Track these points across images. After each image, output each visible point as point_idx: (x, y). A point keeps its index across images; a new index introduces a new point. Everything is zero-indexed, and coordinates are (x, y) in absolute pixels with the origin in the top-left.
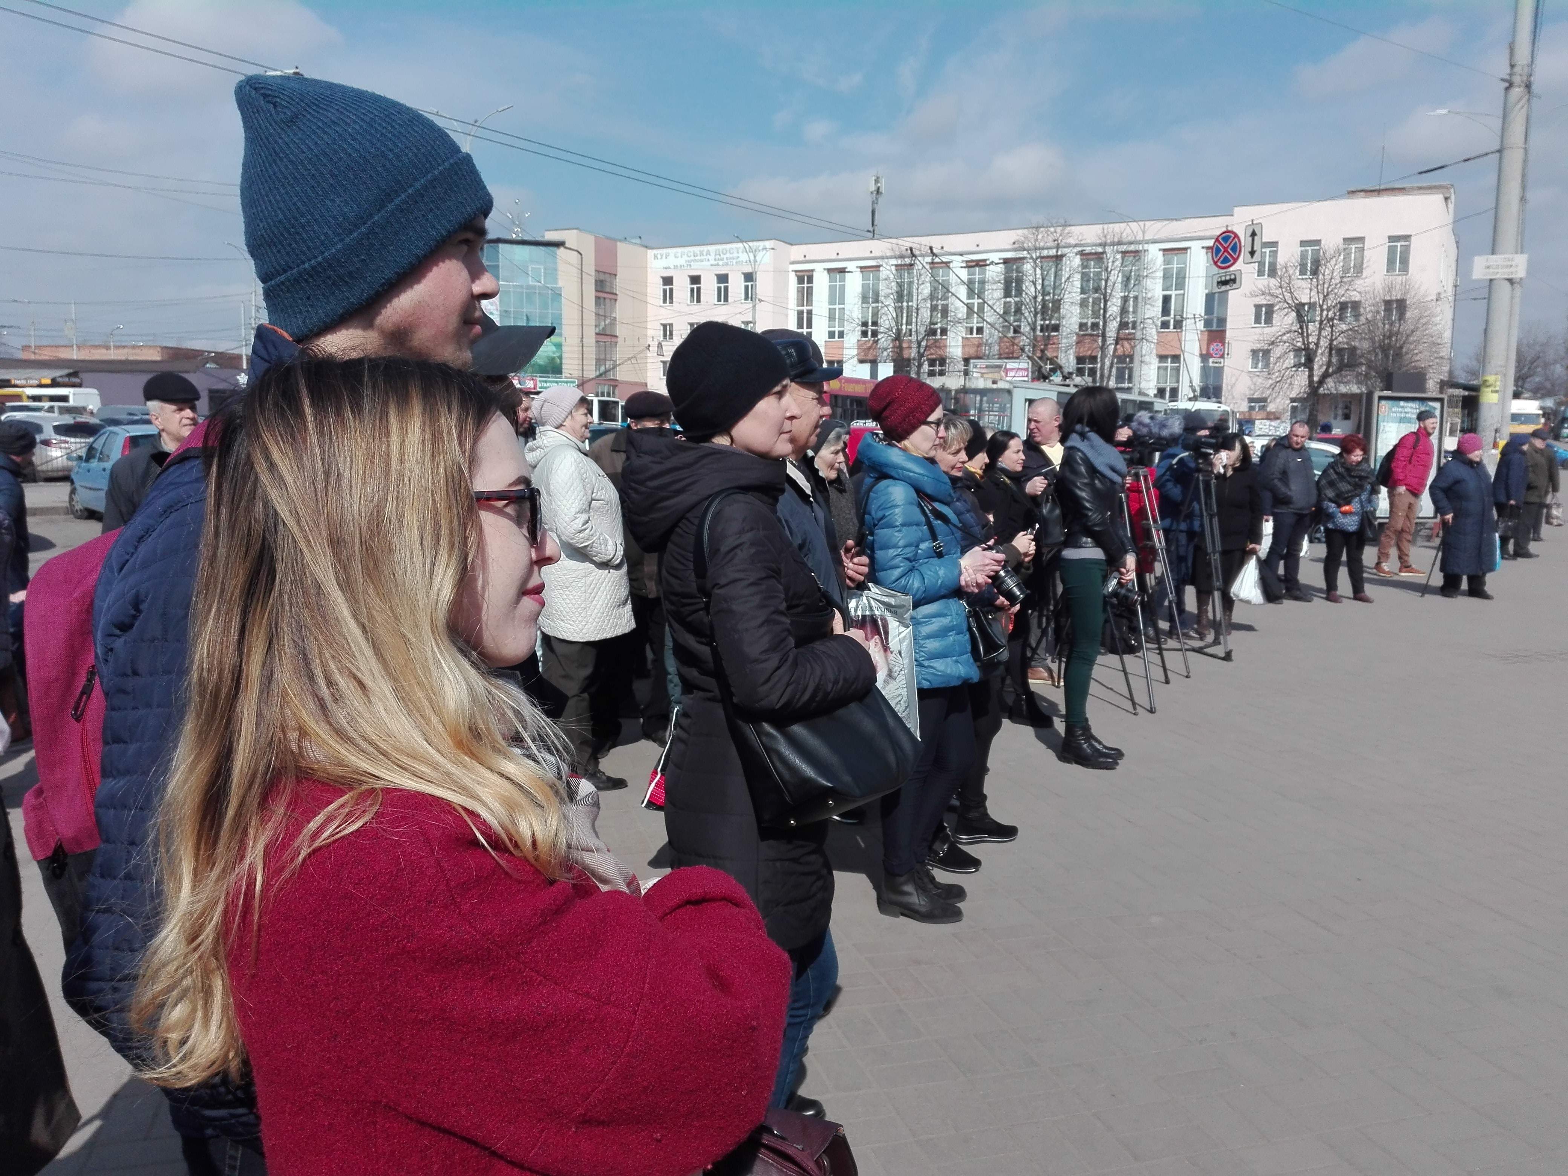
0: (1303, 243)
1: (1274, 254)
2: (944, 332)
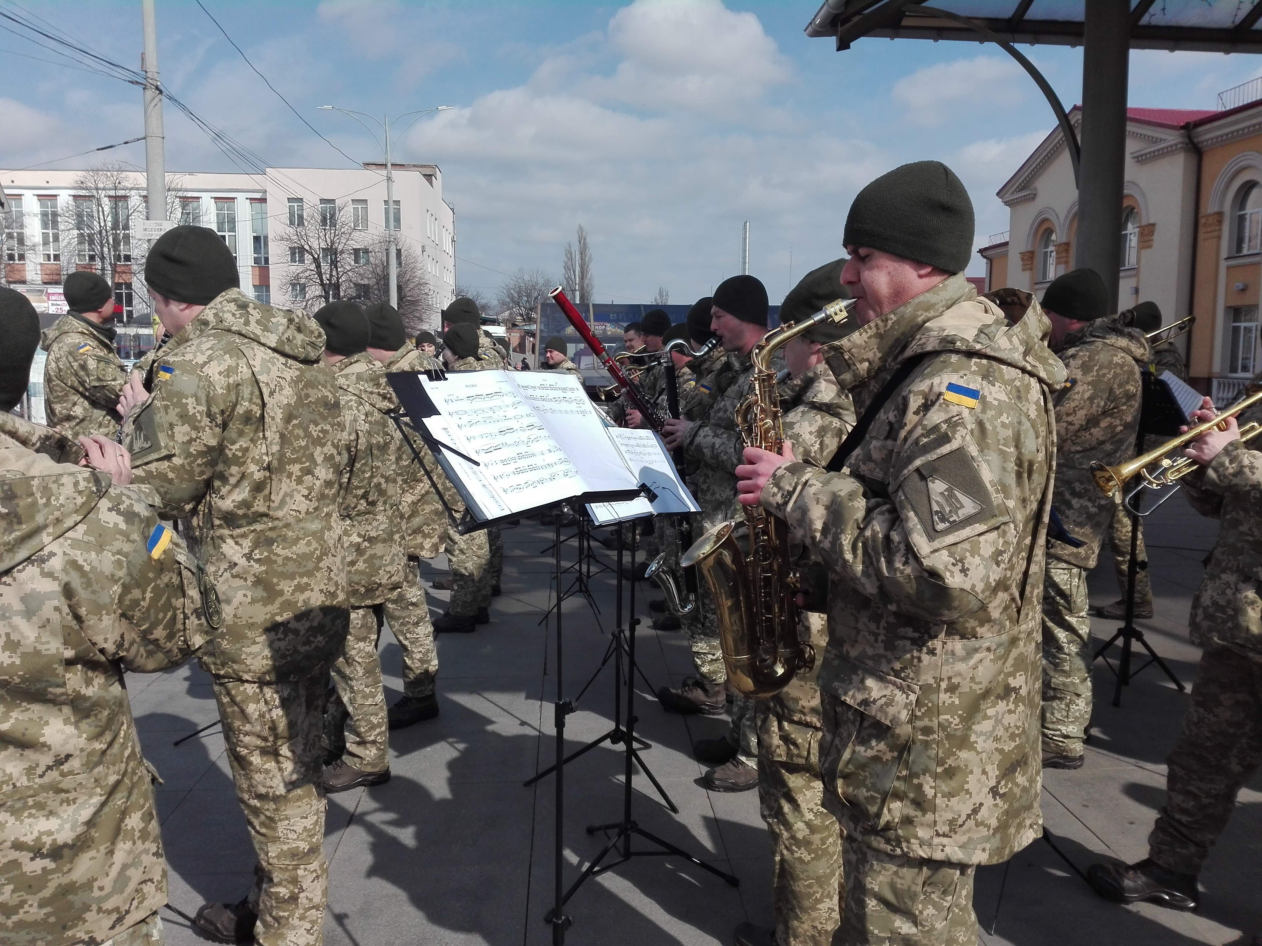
0: (323, 201)
1: (301, 208)
2: (22, 257)
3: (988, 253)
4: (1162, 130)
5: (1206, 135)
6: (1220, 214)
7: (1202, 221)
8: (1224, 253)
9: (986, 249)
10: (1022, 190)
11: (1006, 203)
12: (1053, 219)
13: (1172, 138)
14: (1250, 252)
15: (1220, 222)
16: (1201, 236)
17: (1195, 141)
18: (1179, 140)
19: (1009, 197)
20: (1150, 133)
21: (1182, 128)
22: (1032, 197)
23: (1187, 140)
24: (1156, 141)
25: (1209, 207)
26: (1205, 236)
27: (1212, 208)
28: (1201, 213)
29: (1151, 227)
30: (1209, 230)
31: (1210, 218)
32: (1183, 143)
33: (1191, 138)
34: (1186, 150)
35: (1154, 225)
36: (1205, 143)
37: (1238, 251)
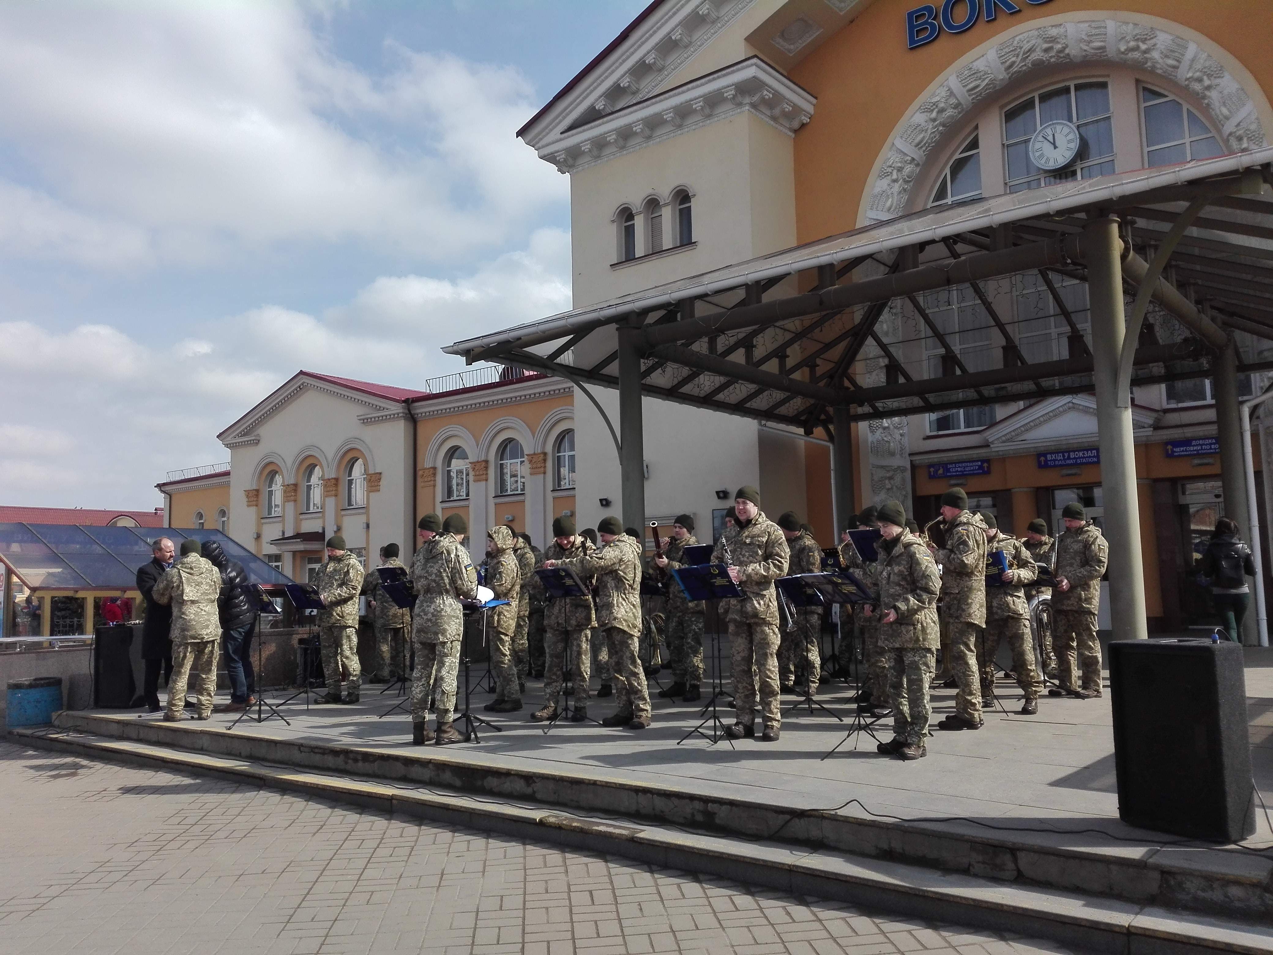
3: (167, 488)
4: (384, 400)
5: (421, 409)
6: (435, 468)
7: (420, 473)
8: (439, 498)
9: (164, 484)
10: (244, 435)
11: (227, 446)
12: (281, 464)
13: (396, 408)
14: (458, 498)
15: (434, 474)
16: (420, 484)
17: (413, 412)
18: (401, 411)
19: (230, 440)
20: (376, 403)
21: (404, 402)
22: (257, 442)
23: (406, 412)
24: (380, 409)
25: (426, 461)
26: (422, 484)
27: (428, 464)
28: (419, 467)
29: (378, 475)
30: (426, 480)
31: (427, 471)
32: (403, 413)
33: (409, 410)
34: (405, 418)
35: (380, 473)
36: (420, 415)
37: (449, 497)
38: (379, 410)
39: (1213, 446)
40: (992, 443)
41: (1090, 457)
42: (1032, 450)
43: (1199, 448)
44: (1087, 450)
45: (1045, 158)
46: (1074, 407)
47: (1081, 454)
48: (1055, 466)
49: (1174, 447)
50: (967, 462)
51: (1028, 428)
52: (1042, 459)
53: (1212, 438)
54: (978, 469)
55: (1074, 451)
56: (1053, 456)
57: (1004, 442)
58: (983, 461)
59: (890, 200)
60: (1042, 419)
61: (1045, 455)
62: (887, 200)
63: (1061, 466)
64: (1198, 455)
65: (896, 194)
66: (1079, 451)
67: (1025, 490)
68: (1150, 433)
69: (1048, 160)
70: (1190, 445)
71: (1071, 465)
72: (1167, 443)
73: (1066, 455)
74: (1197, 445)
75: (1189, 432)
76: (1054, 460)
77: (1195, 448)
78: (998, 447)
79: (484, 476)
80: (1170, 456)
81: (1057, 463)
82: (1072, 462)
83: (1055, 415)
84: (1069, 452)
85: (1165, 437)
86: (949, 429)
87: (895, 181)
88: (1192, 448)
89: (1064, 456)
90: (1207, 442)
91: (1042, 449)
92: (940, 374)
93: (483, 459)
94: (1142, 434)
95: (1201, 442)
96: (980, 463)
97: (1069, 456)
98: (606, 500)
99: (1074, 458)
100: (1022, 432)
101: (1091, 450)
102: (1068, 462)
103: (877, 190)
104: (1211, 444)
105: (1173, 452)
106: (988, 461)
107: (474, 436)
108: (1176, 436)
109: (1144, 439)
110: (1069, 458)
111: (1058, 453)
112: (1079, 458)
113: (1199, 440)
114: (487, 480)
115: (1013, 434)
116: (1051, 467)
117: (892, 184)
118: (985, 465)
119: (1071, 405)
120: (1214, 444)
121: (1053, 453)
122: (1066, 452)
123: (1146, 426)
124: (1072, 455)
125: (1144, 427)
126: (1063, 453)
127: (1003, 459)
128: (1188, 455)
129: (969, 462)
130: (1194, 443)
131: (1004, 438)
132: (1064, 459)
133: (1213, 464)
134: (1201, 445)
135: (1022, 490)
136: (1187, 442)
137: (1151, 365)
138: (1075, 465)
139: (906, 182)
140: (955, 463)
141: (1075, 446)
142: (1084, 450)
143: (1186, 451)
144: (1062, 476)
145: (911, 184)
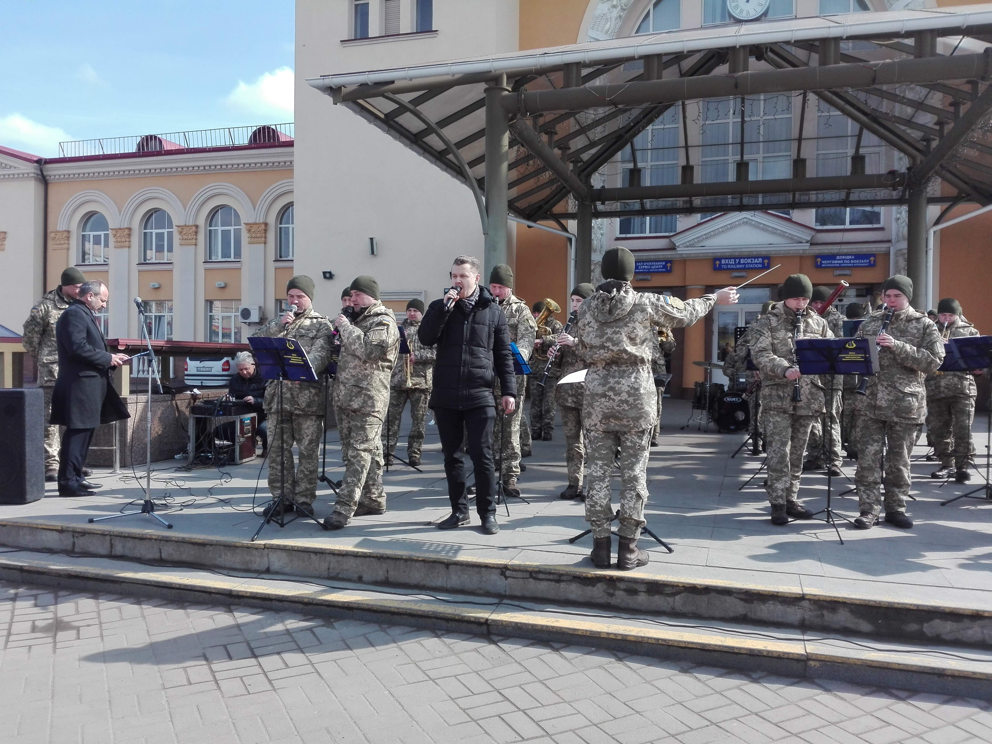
4: (12, 158)
5: (54, 171)
6: (68, 232)
7: (51, 236)
14: (95, 263)
15: (68, 238)
16: (51, 246)
17: (45, 173)
18: (33, 171)
21: (35, 162)
23: (39, 172)
25: (58, 224)
26: (55, 246)
27: (61, 227)
28: (50, 228)
29: (3, 234)
30: (58, 242)
31: (59, 234)
32: (34, 173)
33: (41, 171)
34: (36, 179)
35: (5, 233)
36: (52, 177)
37: (84, 260)
38: (5, 168)
39: (852, 262)
40: (678, 247)
41: (756, 263)
42: (710, 255)
43: (842, 262)
44: (755, 258)
45: (740, 9)
46: (747, 223)
47: (749, 261)
48: (728, 269)
49: (822, 260)
50: (653, 261)
51: (708, 236)
52: (718, 262)
53: (851, 255)
54: (662, 268)
55: (744, 258)
56: (727, 261)
57: (687, 247)
58: (667, 262)
59: (609, 23)
60: (720, 230)
61: (720, 259)
62: (606, 23)
63: (732, 269)
64: (840, 267)
65: (613, 19)
66: (748, 258)
67: (700, 287)
68: (807, 248)
69: (741, 11)
70: (835, 259)
71: (741, 269)
72: (817, 257)
73: (737, 261)
74: (840, 260)
75: (835, 249)
76: (727, 264)
77: (839, 262)
78: (682, 251)
79: (127, 243)
80: (818, 267)
81: (729, 266)
82: (741, 266)
83: (732, 227)
84: (740, 258)
85: (817, 252)
86: (630, 233)
87: (614, 7)
88: (836, 262)
89: (735, 261)
90: (848, 257)
91: (719, 254)
92: (627, 185)
93: (126, 226)
94: (799, 248)
95: (843, 257)
96: (664, 263)
97: (740, 261)
98: (330, 273)
99: (744, 264)
100: (703, 239)
101: (758, 258)
102: (738, 266)
103: (598, 12)
104: (850, 260)
105: (821, 263)
106: (670, 261)
107: (116, 203)
108: (826, 251)
109: (801, 252)
110: (739, 263)
111: (731, 258)
112: (748, 263)
113: (842, 255)
114: (129, 247)
115: (696, 240)
116: (724, 269)
117: (612, 9)
118: (669, 265)
119: (745, 220)
120: (853, 259)
121: (727, 258)
122: (737, 258)
123: (804, 241)
124: (742, 261)
125: (801, 243)
126: (735, 258)
127: (684, 261)
128: (831, 267)
129: (656, 261)
130: (838, 258)
131: (688, 244)
132: (735, 264)
133: (850, 275)
134: (843, 260)
135: (698, 287)
136: (832, 257)
137: (811, 192)
138: (744, 269)
139: (623, 10)
140: (643, 262)
141: (746, 254)
142: (752, 258)
143: (831, 263)
144: (732, 278)
145: (626, 12)
